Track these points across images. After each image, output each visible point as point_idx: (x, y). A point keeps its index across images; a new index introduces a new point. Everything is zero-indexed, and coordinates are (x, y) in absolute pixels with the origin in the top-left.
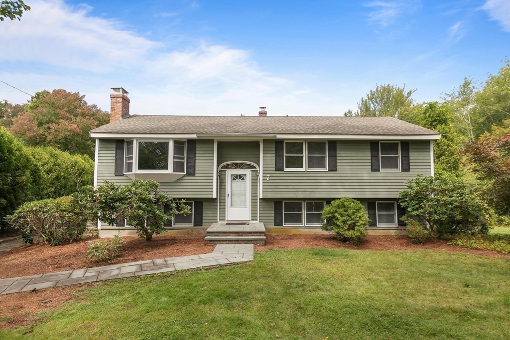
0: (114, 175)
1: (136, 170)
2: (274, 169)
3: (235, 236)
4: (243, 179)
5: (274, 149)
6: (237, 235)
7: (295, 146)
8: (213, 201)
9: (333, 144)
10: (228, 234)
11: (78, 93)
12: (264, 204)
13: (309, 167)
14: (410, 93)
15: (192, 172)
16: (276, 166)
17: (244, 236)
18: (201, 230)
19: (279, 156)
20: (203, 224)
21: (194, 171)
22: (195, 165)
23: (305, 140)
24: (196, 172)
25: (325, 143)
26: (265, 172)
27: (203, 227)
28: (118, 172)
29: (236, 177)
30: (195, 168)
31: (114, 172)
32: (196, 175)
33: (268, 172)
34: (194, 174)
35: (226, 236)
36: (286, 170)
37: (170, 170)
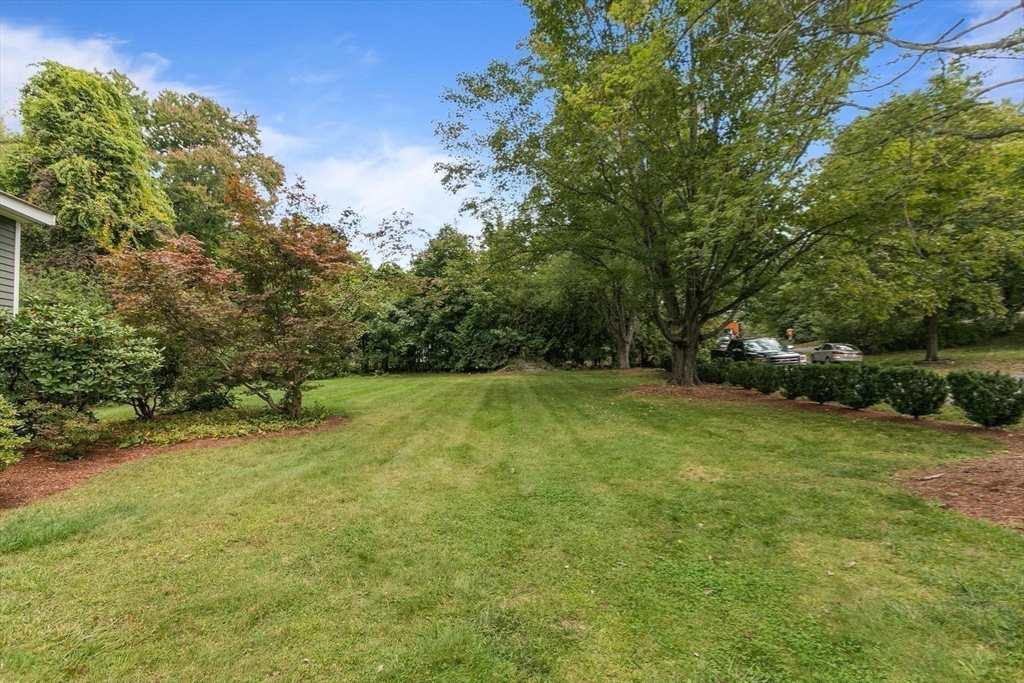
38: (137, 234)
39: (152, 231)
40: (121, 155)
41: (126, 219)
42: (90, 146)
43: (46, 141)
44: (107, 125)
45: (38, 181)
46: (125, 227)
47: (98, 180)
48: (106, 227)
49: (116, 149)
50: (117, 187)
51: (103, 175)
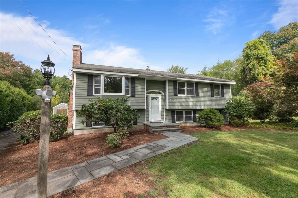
0: (87, 96)
1: (102, 93)
2: (173, 95)
3: (166, 128)
4: (156, 100)
5: (173, 85)
6: (167, 127)
7: (182, 84)
8: (143, 111)
9: (197, 84)
10: (163, 127)
11: (9, 52)
12: (167, 112)
13: (188, 94)
14: (186, 69)
15: (134, 95)
16: (174, 93)
17: (170, 128)
18: (137, 127)
19: (175, 88)
20: (138, 123)
21: (135, 94)
22: (135, 91)
23: (186, 81)
24: (136, 95)
25: (193, 83)
26: (169, 96)
27: (138, 125)
28: (90, 94)
29: (153, 99)
30: (135, 93)
31: (87, 94)
32: (136, 97)
33: (171, 96)
34: (135, 96)
35: (162, 128)
36: (179, 95)
37: (123, 93)
38: (270, 75)
39: (274, 72)
40: (263, 56)
41: (267, 72)
42: (256, 57)
43: (247, 60)
44: (260, 50)
45: (246, 69)
46: (266, 74)
47: (259, 64)
48: (262, 75)
49: (262, 55)
50: (263, 64)
51: (260, 63)
